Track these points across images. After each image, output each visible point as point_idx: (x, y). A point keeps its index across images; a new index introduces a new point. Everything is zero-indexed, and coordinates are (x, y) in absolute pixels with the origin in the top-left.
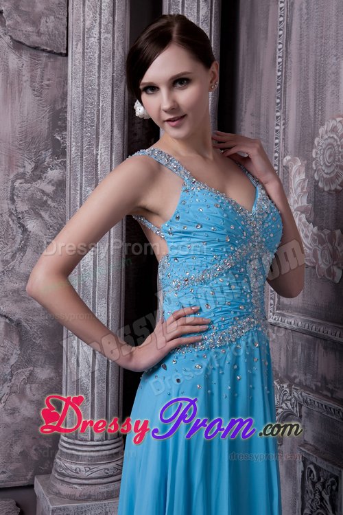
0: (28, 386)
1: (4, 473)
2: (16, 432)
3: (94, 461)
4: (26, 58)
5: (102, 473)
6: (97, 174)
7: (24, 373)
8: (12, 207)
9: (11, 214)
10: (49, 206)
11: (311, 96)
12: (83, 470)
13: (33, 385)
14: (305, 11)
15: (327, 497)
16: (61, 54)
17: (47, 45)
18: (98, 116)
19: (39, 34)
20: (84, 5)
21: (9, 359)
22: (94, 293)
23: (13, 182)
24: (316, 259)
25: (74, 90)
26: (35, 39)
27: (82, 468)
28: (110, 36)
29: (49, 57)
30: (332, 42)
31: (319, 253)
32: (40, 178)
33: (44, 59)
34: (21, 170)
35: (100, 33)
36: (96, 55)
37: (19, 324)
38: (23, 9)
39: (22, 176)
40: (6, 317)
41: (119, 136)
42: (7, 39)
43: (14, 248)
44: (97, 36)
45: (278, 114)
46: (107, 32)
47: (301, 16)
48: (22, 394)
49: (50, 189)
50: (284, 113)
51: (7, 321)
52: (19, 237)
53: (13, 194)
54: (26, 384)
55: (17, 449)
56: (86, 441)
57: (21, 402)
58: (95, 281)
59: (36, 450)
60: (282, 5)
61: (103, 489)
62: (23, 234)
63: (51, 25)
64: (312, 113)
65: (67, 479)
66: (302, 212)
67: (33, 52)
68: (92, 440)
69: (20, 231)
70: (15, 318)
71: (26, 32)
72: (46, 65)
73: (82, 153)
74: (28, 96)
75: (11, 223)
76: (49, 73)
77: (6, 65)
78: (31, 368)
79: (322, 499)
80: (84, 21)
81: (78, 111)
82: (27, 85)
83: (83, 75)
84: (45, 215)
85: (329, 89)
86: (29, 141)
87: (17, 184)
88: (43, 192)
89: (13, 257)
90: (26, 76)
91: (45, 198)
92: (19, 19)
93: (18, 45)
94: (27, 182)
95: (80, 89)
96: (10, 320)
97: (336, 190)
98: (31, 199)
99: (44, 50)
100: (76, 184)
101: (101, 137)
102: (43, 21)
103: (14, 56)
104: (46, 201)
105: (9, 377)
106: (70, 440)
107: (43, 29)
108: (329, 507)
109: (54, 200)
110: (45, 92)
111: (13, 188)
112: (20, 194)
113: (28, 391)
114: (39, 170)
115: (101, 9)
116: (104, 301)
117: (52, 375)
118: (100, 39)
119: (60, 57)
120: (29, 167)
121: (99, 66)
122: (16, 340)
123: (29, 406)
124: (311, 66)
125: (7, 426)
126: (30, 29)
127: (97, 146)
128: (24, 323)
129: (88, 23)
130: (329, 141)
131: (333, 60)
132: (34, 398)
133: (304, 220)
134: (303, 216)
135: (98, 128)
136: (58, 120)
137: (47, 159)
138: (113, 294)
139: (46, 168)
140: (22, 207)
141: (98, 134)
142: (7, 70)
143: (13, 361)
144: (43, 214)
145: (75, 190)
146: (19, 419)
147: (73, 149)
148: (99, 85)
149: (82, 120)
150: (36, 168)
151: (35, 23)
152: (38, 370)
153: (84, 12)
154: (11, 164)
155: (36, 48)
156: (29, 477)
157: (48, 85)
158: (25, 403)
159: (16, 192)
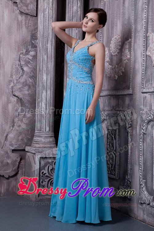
0: (24, 118)
1: (16, 145)
2: (20, 132)
3: (46, 137)
4: (24, 17)
5: (49, 141)
6: (47, 52)
8: (19, 63)
9: (19, 65)
10: (30, 63)
11: (110, 30)
12: (43, 140)
13: (25, 118)
14: (108, 6)
15: (113, 137)
16: (34, 16)
17: (30, 13)
18: (48, 35)
19: (28, 10)
20: (44, 2)
21: (18, 110)
22: (47, 87)
24: (111, 74)
25: (40, 27)
26: (27, 11)
27: (43, 139)
28: (52, 11)
29: (31, 17)
30: (115, 15)
31: (112, 72)
32: (28, 54)
33: (29, 17)
34: (22, 52)
35: (49, 10)
36: (48, 17)
37: (21, 99)
38: (23, 2)
39: (22, 53)
40: (17, 97)
41: (54, 41)
42: (18, 11)
43: (20, 76)
44: (48, 11)
45: (101, 35)
46: (51, 10)
47: (107, 7)
48: (22, 121)
49: (31, 58)
50: (103, 35)
51: (17, 98)
52: (21, 72)
53: (19, 59)
55: (20, 138)
57: (21, 123)
58: (47, 84)
59: (26, 138)
60: (102, 4)
61: (49, 145)
62: (22, 71)
63: (31, 7)
64: (110, 35)
65: (37, 143)
66: (107, 62)
67: (26, 15)
68: (45, 131)
69: (21, 71)
70: (20, 97)
71: (24, 10)
72: (30, 19)
73: (43, 46)
74: (24, 28)
75: (19, 68)
76: (31, 22)
77: (18, 19)
78: (25, 113)
79: (112, 137)
80: (44, 6)
81: (42, 33)
82: (24, 25)
83: (44, 23)
84: (29, 66)
85: (115, 27)
86: (24, 43)
87: (21, 56)
88: (29, 59)
89: (19, 78)
90: (24, 23)
91: (29, 61)
92: (22, 5)
93: (21, 13)
94: (24, 55)
95: (43, 27)
96: (19, 98)
97: (116, 55)
98: (25, 61)
99: (29, 15)
100: (41, 55)
101: (49, 41)
102: (29, 6)
103: (20, 16)
104: (30, 62)
105: (18, 116)
106: (39, 132)
107: (29, 8)
108: (114, 139)
109: (32, 61)
110: (29, 28)
112: (22, 59)
113: (24, 120)
114: (27, 52)
115: (49, 3)
116: (49, 90)
117: (31, 116)
118: (49, 12)
119: (34, 17)
120: (24, 51)
121: (48, 20)
122: (20, 104)
123: (24, 125)
124: (110, 22)
125: (17, 130)
126: (25, 8)
127: (48, 44)
128: (23, 99)
129: (45, 7)
130: (115, 41)
131: (116, 20)
132: (26, 122)
133: (108, 64)
134: (108, 63)
135: (48, 38)
136: (34, 37)
137: (30, 49)
138: (52, 88)
139: (30, 51)
140: (22, 63)
141: (48, 40)
142: (18, 20)
144: (29, 65)
145: (41, 57)
146: (21, 128)
147: (40, 45)
148: (48, 26)
149: (43, 36)
150: (26, 51)
151: (27, 6)
152: (27, 114)
153: (44, 4)
154: (19, 49)
155: (27, 14)
156: (24, 147)
157: (30, 26)
158: (23, 124)
159: (21, 58)
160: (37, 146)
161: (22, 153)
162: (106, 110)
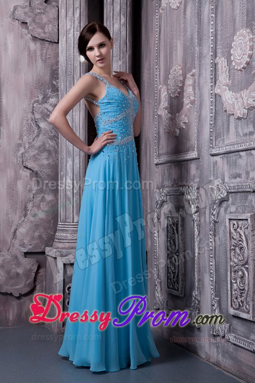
0: (42, 203)
1: (30, 245)
2: (36, 225)
3: (74, 232)
4: (38, 44)
7: (39, 197)
8: (33, 116)
9: (32, 120)
11: (168, 57)
13: (44, 203)
14: (165, 20)
15: (175, 228)
16: (55, 43)
17: (48, 38)
18: (74, 70)
19: (45, 33)
20: (66, 19)
21: (32, 190)
22: (73, 153)
23: (33, 104)
24: (170, 128)
25: (62, 59)
26: (43, 36)
27: (69, 235)
29: (49, 44)
30: (175, 33)
31: (171, 125)
32: (46, 102)
33: (47, 45)
34: (37, 99)
35: (74, 32)
36: (72, 42)
37: (37, 173)
38: (37, 21)
39: (37, 101)
40: (30, 169)
42: (30, 36)
43: (34, 136)
45: (157, 67)
48: (39, 207)
49: (51, 108)
50: (159, 66)
51: (31, 172)
52: (36, 131)
53: (33, 110)
54: (41, 202)
55: (37, 234)
56: (70, 223)
57: (38, 211)
59: (46, 235)
60: (157, 17)
63: (50, 28)
64: (169, 65)
65: (61, 241)
66: (166, 109)
67: (42, 42)
68: (73, 222)
69: (37, 128)
70: (35, 170)
71: (39, 32)
74: (40, 63)
75: (32, 124)
76: (50, 52)
77: (29, 48)
78: (43, 195)
79: (173, 229)
80: (66, 26)
81: (64, 69)
82: (39, 58)
83: (66, 51)
85: (174, 53)
86: (40, 85)
87: (35, 105)
88: (48, 110)
89: (33, 140)
90: (39, 53)
91: (48, 113)
92: (35, 26)
93: (35, 38)
94: (40, 104)
95: (65, 58)
96: (33, 171)
97: (177, 96)
98: (42, 113)
99: (47, 41)
102: (46, 27)
103: (33, 44)
105: (32, 199)
106: (63, 224)
107: (46, 31)
108: (175, 232)
110: (48, 61)
111: (33, 107)
112: (37, 110)
113: (42, 205)
114: (46, 99)
115: (74, 20)
116: (78, 157)
117: (53, 198)
118: (74, 34)
119: (55, 44)
120: (41, 97)
122: (35, 181)
123: (42, 213)
124: (168, 44)
125: (32, 222)
126: (40, 31)
128: (39, 173)
129: (68, 28)
131: (175, 41)
132: (45, 209)
133: (167, 113)
134: (166, 111)
135: (74, 76)
136: (54, 74)
137: (49, 94)
139: (49, 97)
140: (37, 116)
141: (74, 79)
142: (29, 50)
143: (34, 192)
146: (37, 219)
147: (62, 86)
148: (74, 56)
149: (66, 72)
150: (44, 98)
151: (43, 28)
152: (46, 196)
153: (66, 22)
154: (32, 95)
155: (43, 40)
156: (43, 248)
157: (49, 58)
158: (40, 211)
159: (35, 109)
160: (61, 245)
161: (40, 257)
162: (165, 186)
